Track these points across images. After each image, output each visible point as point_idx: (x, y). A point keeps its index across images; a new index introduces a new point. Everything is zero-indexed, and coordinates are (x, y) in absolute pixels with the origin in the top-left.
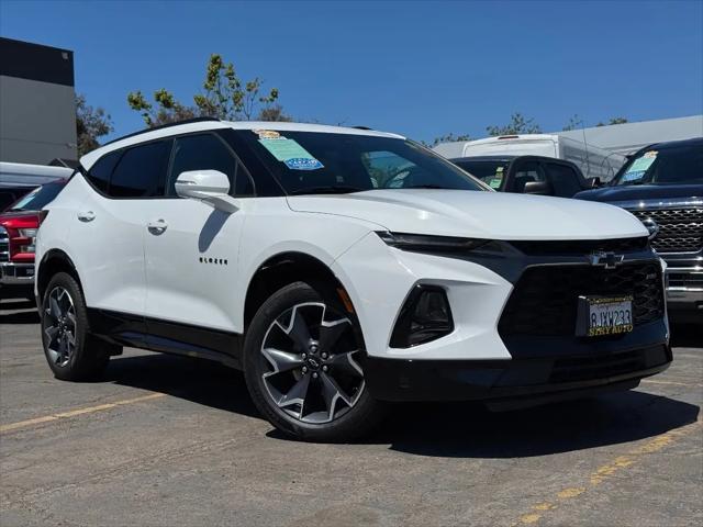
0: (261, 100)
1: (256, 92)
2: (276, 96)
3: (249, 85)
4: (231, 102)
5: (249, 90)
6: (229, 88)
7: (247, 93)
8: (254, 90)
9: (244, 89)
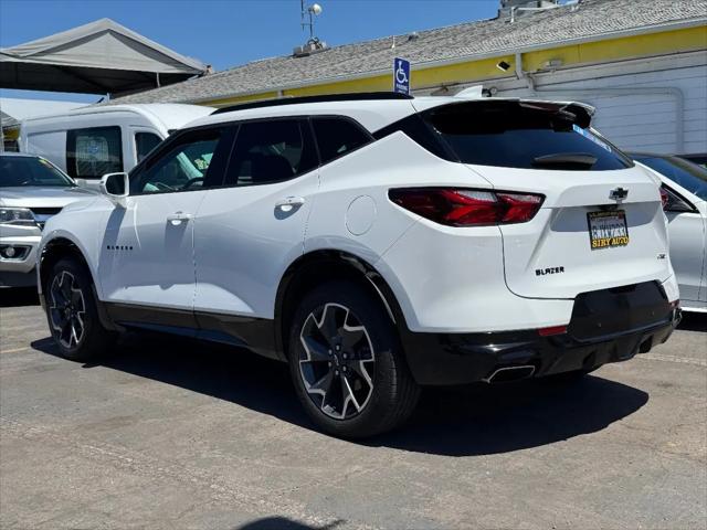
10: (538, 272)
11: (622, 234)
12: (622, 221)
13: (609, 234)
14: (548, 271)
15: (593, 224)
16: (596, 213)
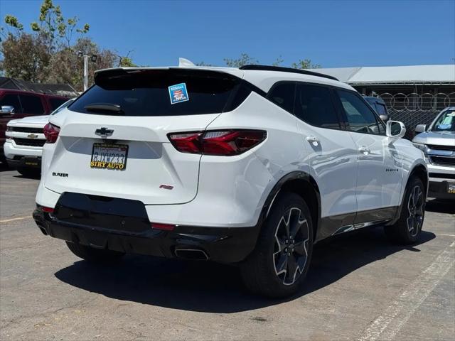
0: (77, 31)
1: (75, 25)
2: (87, 29)
3: (69, 20)
4: (57, 31)
5: (70, 24)
6: (57, 22)
7: (68, 25)
8: (73, 24)
9: (66, 23)
10: (54, 174)
11: (120, 161)
12: (124, 153)
13: (108, 160)
14: (58, 174)
15: (95, 151)
16: (100, 144)
